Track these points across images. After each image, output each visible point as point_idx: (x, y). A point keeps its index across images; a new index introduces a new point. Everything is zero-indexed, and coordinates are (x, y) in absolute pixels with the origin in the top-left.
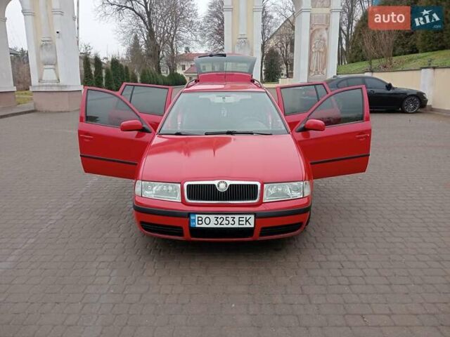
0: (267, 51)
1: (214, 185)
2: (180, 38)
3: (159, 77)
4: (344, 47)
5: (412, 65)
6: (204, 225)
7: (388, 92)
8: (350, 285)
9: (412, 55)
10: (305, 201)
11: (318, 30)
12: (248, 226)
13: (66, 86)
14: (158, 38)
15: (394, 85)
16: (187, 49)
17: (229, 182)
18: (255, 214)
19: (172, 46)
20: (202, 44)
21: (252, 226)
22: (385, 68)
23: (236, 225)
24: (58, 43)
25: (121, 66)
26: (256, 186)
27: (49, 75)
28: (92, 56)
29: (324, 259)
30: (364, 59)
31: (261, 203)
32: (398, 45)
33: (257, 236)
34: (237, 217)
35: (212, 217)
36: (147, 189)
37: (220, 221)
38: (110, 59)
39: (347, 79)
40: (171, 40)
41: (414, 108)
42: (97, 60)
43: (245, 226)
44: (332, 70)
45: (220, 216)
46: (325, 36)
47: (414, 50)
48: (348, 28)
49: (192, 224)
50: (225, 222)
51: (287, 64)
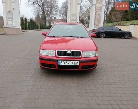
0: (80, 19)
1: (66, 51)
2: (53, 14)
3: (46, 26)
4: (105, 19)
5: (127, 24)
6: (63, 64)
7: (119, 31)
8: (111, 85)
9: (127, 21)
10: (96, 58)
11: (98, 11)
12: (77, 65)
13: (15, 26)
14: (46, 14)
15: (122, 30)
16: (55, 17)
17: (71, 51)
18: (80, 61)
19: (50, 16)
20: (60, 16)
21: (79, 65)
22: (119, 25)
23: (73, 65)
24: (13, 12)
25: (33, 21)
26: (80, 52)
27: (10, 22)
28: (24, 18)
29: (101, 77)
30: (111, 22)
31: (81, 58)
32: (123, 18)
33: (80, 69)
34: (74, 62)
35: (65, 62)
36: (43, 52)
37: (68, 63)
38: (30, 20)
39: (107, 27)
40: (50, 14)
41: (128, 37)
42: (26, 19)
43: (76, 65)
44: (102, 24)
45: (68, 61)
46: (100, 13)
47: (128, 20)
48: (107, 13)
49: (59, 64)
50: (70, 63)
51: (87, 24)
